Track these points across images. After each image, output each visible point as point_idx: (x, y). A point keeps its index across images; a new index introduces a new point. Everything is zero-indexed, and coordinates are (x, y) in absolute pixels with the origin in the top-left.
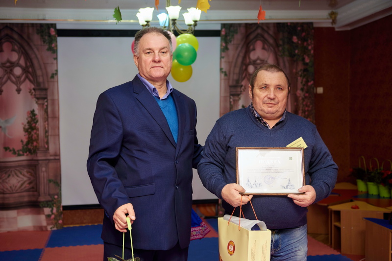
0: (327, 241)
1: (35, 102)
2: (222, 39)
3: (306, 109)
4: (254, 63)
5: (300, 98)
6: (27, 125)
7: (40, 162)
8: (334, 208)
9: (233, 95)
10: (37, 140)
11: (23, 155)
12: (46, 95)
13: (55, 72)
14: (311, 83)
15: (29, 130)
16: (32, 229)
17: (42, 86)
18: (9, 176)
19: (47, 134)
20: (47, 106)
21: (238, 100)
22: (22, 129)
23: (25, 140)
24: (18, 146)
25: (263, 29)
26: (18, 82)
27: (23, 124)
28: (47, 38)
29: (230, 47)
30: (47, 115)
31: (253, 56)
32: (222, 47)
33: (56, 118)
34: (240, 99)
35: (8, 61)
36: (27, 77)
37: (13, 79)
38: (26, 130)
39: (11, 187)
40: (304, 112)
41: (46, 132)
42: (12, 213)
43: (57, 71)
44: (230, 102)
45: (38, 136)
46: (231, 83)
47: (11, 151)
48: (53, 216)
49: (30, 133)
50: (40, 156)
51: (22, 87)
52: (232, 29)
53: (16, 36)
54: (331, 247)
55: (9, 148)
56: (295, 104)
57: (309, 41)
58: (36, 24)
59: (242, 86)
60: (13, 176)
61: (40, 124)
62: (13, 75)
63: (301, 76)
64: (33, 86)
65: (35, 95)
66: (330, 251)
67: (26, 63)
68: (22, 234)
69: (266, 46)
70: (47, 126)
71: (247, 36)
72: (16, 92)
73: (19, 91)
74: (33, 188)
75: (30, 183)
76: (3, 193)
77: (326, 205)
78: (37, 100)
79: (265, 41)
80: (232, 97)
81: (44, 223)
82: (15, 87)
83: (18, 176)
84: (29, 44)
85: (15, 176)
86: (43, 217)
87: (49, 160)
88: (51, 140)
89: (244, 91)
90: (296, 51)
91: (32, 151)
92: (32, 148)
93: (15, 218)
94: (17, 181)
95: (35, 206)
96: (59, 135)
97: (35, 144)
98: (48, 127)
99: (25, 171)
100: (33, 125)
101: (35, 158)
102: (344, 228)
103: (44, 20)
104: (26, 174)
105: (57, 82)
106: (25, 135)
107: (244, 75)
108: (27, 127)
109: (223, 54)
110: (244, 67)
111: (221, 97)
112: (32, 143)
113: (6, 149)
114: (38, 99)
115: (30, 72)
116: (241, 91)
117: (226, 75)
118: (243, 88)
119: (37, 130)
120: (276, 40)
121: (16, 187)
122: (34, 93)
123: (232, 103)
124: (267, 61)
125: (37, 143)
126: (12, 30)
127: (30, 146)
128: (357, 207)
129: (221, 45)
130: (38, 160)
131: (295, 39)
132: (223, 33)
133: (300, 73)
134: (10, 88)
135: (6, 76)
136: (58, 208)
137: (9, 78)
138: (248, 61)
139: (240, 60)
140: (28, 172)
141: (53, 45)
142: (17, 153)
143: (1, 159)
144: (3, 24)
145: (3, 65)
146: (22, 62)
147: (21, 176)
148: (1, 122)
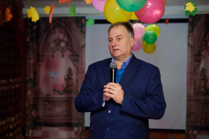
1: (71, 63)
2: (189, 25)
7: (73, 99)
10: (72, 86)
11: (63, 94)
12: (78, 58)
13: (83, 45)
17: (76, 53)
18: (55, 106)
20: (78, 65)
21: (199, 65)
22: (63, 79)
23: (65, 85)
24: (61, 89)
26: (63, 51)
27: (64, 76)
28: (80, 25)
29: (195, 29)
30: (78, 71)
32: (190, 30)
33: (83, 73)
34: (200, 63)
35: (58, 39)
36: (68, 48)
37: (60, 49)
38: (66, 80)
39: (56, 113)
41: (77, 81)
42: (56, 129)
43: (85, 44)
44: (195, 66)
45: (72, 83)
46: (195, 53)
47: (57, 91)
48: (79, 133)
49: (68, 81)
50: (73, 96)
51: (65, 54)
53: (63, 24)
58: (74, 17)
59: (202, 55)
60: (57, 107)
61: (74, 76)
62: (60, 47)
64: (70, 53)
65: (72, 59)
67: (68, 40)
70: (78, 77)
71: (207, 23)
72: (61, 57)
73: (63, 56)
74: (68, 114)
75: (67, 112)
76: (52, 117)
80: (196, 62)
81: (74, 137)
82: (60, 54)
83: (60, 107)
84: (70, 29)
86: (73, 133)
89: (204, 58)
91: (69, 92)
92: (68, 90)
93: (58, 132)
94: (59, 110)
95: (69, 126)
97: (70, 88)
99: (64, 104)
100: (70, 77)
103: (79, 14)
105: (85, 51)
106: (65, 83)
107: (204, 47)
108: (67, 77)
109: (190, 34)
110: (204, 43)
111: (188, 62)
113: (54, 90)
114: (73, 61)
115: (69, 45)
116: (201, 59)
117: (191, 47)
118: (203, 56)
119: (72, 79)
121: (59, 113)
123: (196, 66)
126: (61, 20)
129: (189, 28)
130: (71, 98)
132: (190, 20)
134: (58, 54)
135: (56, 48)
136: (82, 128)
137: (58, 49)
138: (208, 38)
140: (66, 105)
141: (83, 29)
142: (60, 93)
143: (51, 96)
144: (56, 17)
145: (55, 41)
146: (66, 39)
147: (62, 107)
148: (52, 74)
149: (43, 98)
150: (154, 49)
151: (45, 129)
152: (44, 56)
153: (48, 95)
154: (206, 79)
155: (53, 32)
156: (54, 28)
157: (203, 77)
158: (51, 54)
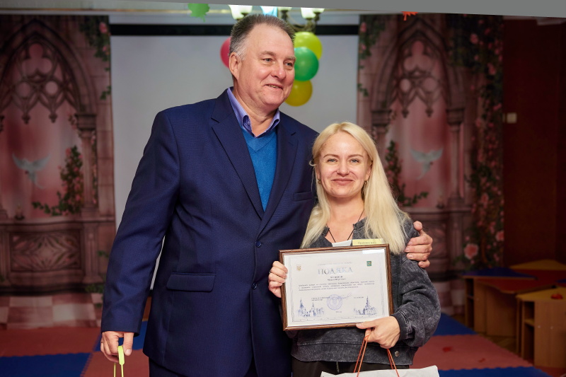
0: (514, 348)
1: (77, 135)
2: (360, 40)
3: (490, 146)
4: (410, 76)
5: (481, 131)
6: (66, 169)
7: (86, 225)
8: (526, 297)
9: (377, 125)
10: (81, 192)
11: (61, 214)
12: (94, 124)
13: (107, 90)
14: (498, 107)
15: (70, 177)
16: (74, 325)
17: (88, 111)
18: (40, 245)
19: (96, 184)
20: (96, 141)
21: (384, 134)
22: (58, 176)
23: (63, 192)
24: (53, 202)
25: (424, 23)
26: (52, 104)
27: (60, 168)
28: (94, 37)
29: (373, 51)
30: (96, 154)
31: (409, 65)
32: (361, 52)
33: (109, 159)
34: (387, 131)
35: (38, 73)
36: (65, 97)
37: (45, 100)
38: (64, 177)
39: (43, 262)
40: (486, 151)
41: (95, 180)
42: (45, 301)
43: (110, 88)
45: (82, 186)
46: (374, 107)
47: (42, 208)
49: (70, 182)
50: (86, 217)
52: (377, 23)
53: (48, 35)
54: (520, 355)
55: (39, 204)
56: (473, 139)
57: (497, 42)
58: (79, 17)
59: (390, 111)
60: (46, 245)
61: (86, 169)
62: (46, 94)
63: (482, 96)
64: (74, 111)
65: (78, 124)
66: (517, 362)
67: (64, 76)
68: (60, 331)
69: (429, 50)
70: (95, 171)
71: (399, 34)
72: (50, 120)
73: (53, 118)
74: (75, 263)
75: (71, 257)
76: (32, 271)
77: (512, 292)
78: (80, 132)
79: (427, 41)
80: (375, 128)
81: (92, 316)
82: (48, 113)
83: (53, 246)
84: (68, 47)
85: (49, 246)
86: (90, 307)
87: (99, 222)
88: (102, 192)
89: (394, 118)
90: (476, 58)
91: (74, 209)
92: (73, 204)
93: (50, 308)
94: (51, 254)
95: (78, 290)
96: (113, 185)
97: (78, 197)
98: (97, 173)
99: (63, 239)
100: (75, 170)
101: (78, 219)
102: (539, 327)
103: (91, 9)
104: (65, 242)
105: (111, 104)
106: (63, 185)
107: (394, 94)
108: (66, 172)
110: (394, 82)
112: (74, 197)
113: (36, 205)
114: (82, 130)
115: (70, 88)
116: (389, 120)
117: (366, 94)
118: (392, 114)
119: (82, 177)
120: (444, 40)
121: (50, 261)
122: (76, 122)
124: (430, 73)
125: (81, 196)
126: (43, 25)
127: (70, 202)
128: (559, 297)
129: (360, 48)
130: (82, 223)
131: (474, 39)
132: (362, 29)
133: (481, 91)
134: (40, 114)
135: (34, 97)
137: (39, 99)
138: (400, 72)
139: (388, 71)
140: (68, 240)
141: (104, 49)
142: (52, 211)
143: (28, 220)
144: (29, 16)
145: (30, 79)
146: (58, 74)
147: (58, 246)
148: (27, 165)
149: (6, 225)
150: (309, 93)
151: (15, 301)
152: (2, 118)
153: (19, 217)
154: (398, 166)
155: (23, 54)
156: (25, 45)
157: (392, 163)
158: (21, 113)
